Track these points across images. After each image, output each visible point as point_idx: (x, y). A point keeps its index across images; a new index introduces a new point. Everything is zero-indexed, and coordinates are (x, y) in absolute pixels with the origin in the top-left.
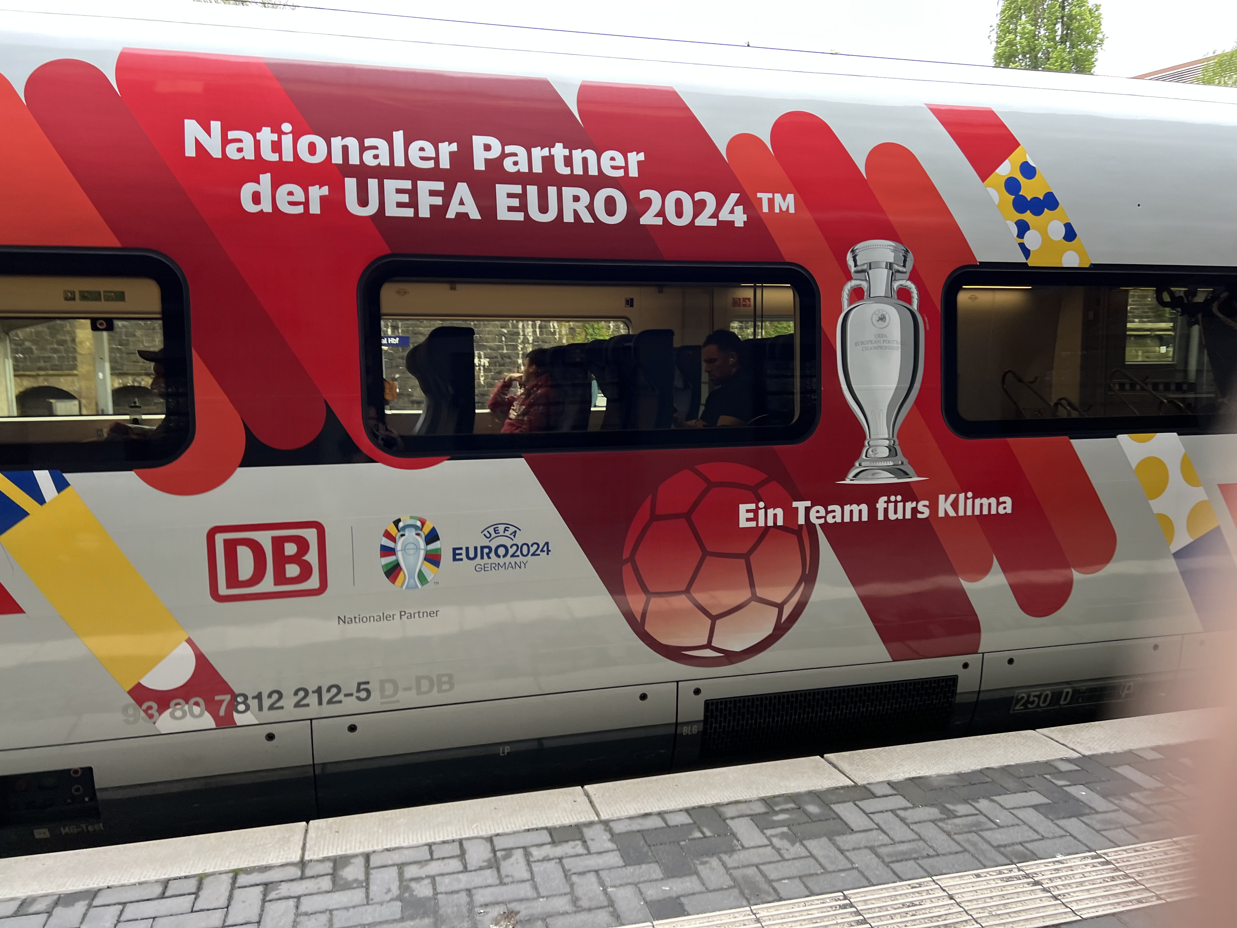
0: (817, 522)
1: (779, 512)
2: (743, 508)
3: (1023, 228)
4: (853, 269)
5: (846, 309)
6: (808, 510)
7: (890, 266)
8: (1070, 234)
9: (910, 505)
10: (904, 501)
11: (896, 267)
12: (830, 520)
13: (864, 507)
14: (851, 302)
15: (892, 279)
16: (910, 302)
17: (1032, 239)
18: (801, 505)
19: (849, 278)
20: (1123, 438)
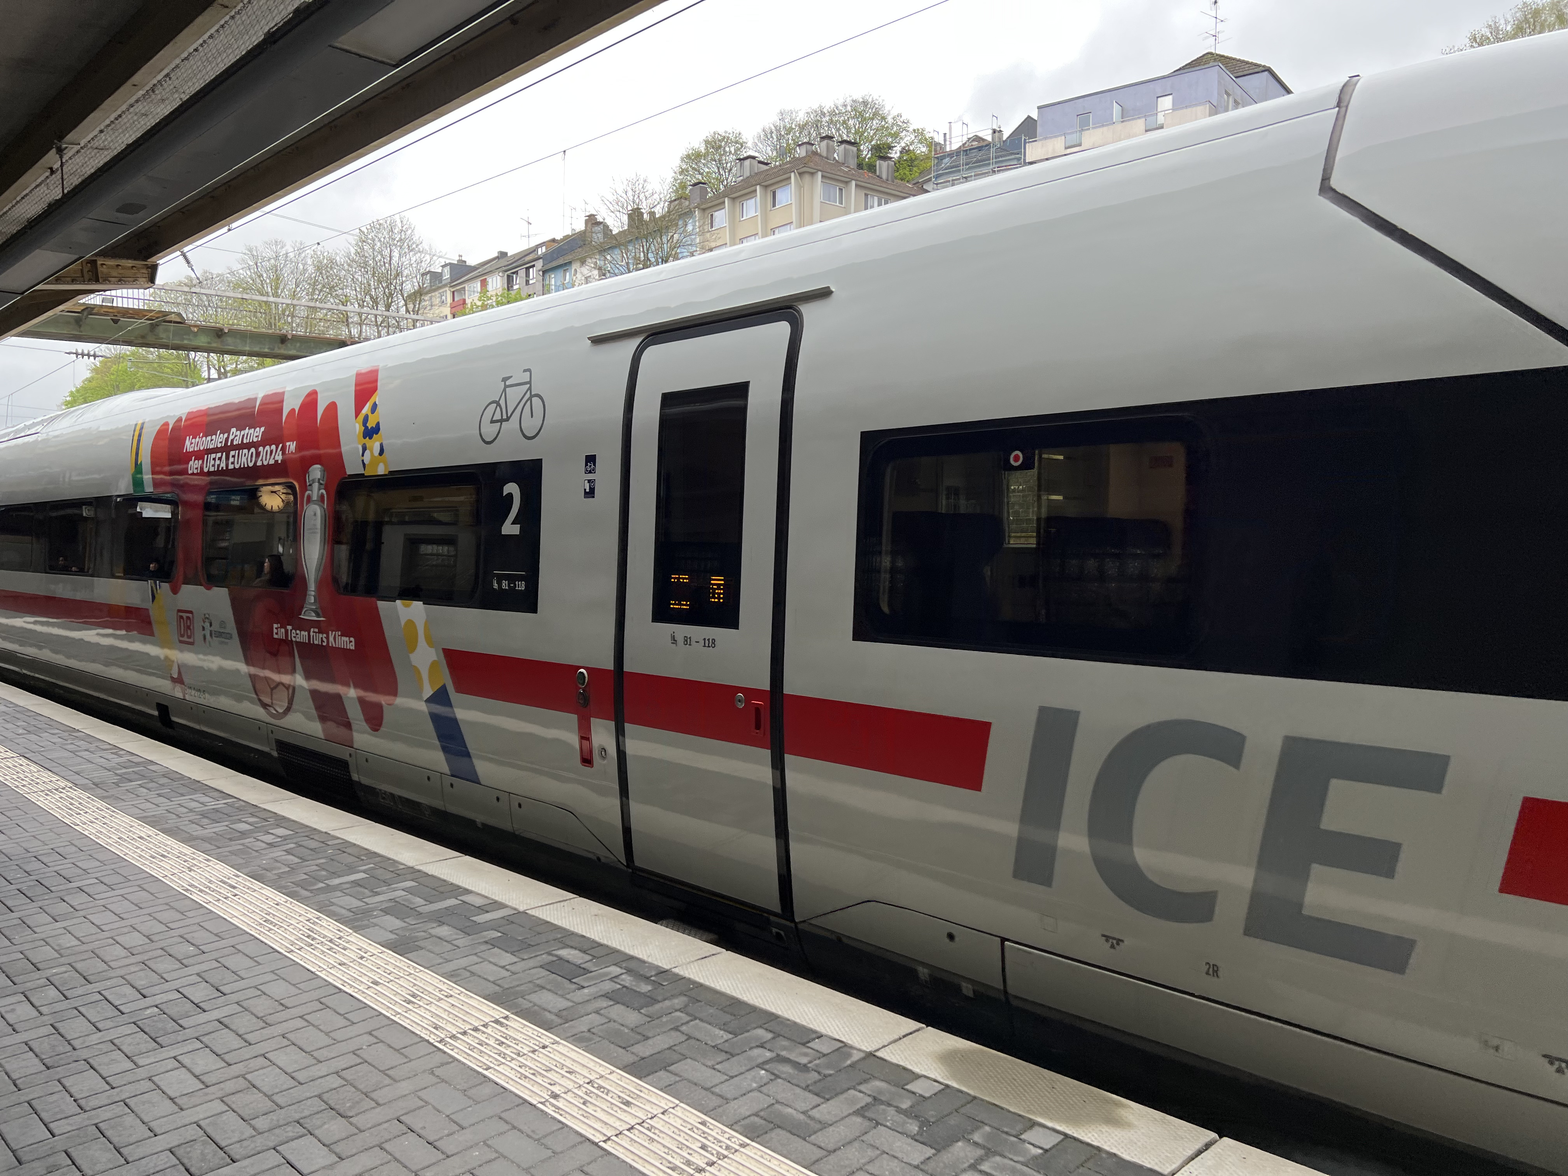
0: (294, 639)
1: (283, 630)
2: (275, 626)
3: (364, 449)
4: (308, 484)
5: (305, 508)
6: (291, 631)
7: (319, 479)
8: (382, 452)
9: (321, 636)
10: (319, 632)
11: (321, 482)
12: (298, 640)
13: (306, 633)
14: (307, 504)
15: (319, 489)
16: (324, 503)
17: (367, 458)
18: (289, 628)
19: (307, 490)
20: (398, 602)
